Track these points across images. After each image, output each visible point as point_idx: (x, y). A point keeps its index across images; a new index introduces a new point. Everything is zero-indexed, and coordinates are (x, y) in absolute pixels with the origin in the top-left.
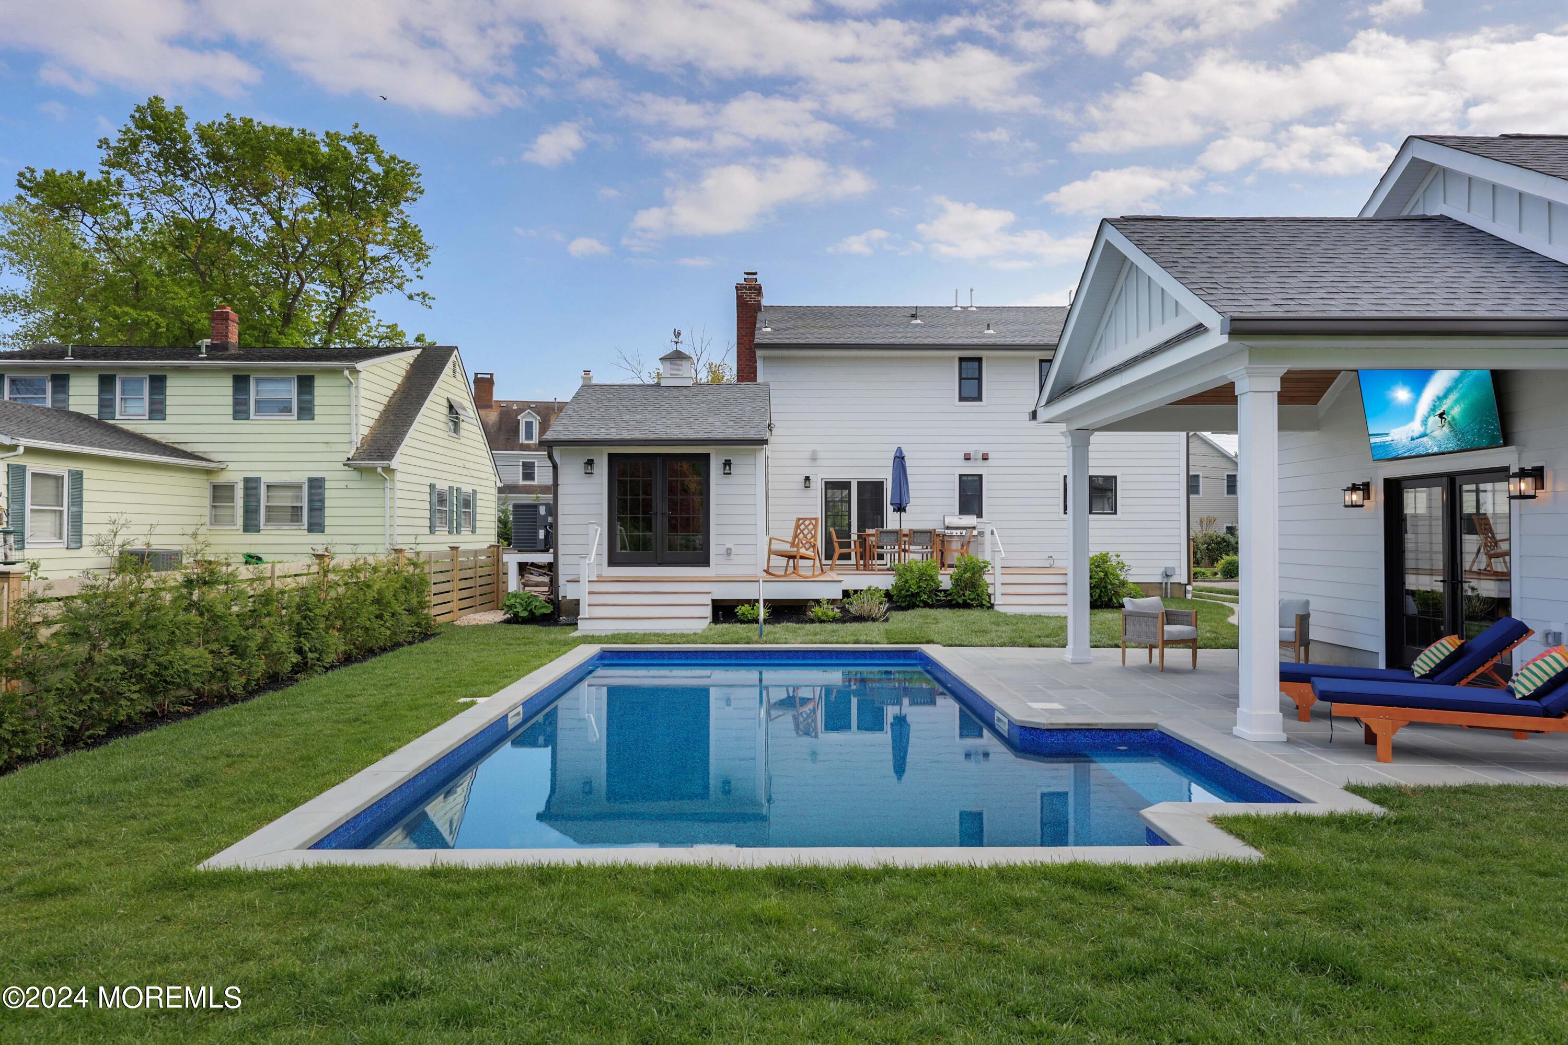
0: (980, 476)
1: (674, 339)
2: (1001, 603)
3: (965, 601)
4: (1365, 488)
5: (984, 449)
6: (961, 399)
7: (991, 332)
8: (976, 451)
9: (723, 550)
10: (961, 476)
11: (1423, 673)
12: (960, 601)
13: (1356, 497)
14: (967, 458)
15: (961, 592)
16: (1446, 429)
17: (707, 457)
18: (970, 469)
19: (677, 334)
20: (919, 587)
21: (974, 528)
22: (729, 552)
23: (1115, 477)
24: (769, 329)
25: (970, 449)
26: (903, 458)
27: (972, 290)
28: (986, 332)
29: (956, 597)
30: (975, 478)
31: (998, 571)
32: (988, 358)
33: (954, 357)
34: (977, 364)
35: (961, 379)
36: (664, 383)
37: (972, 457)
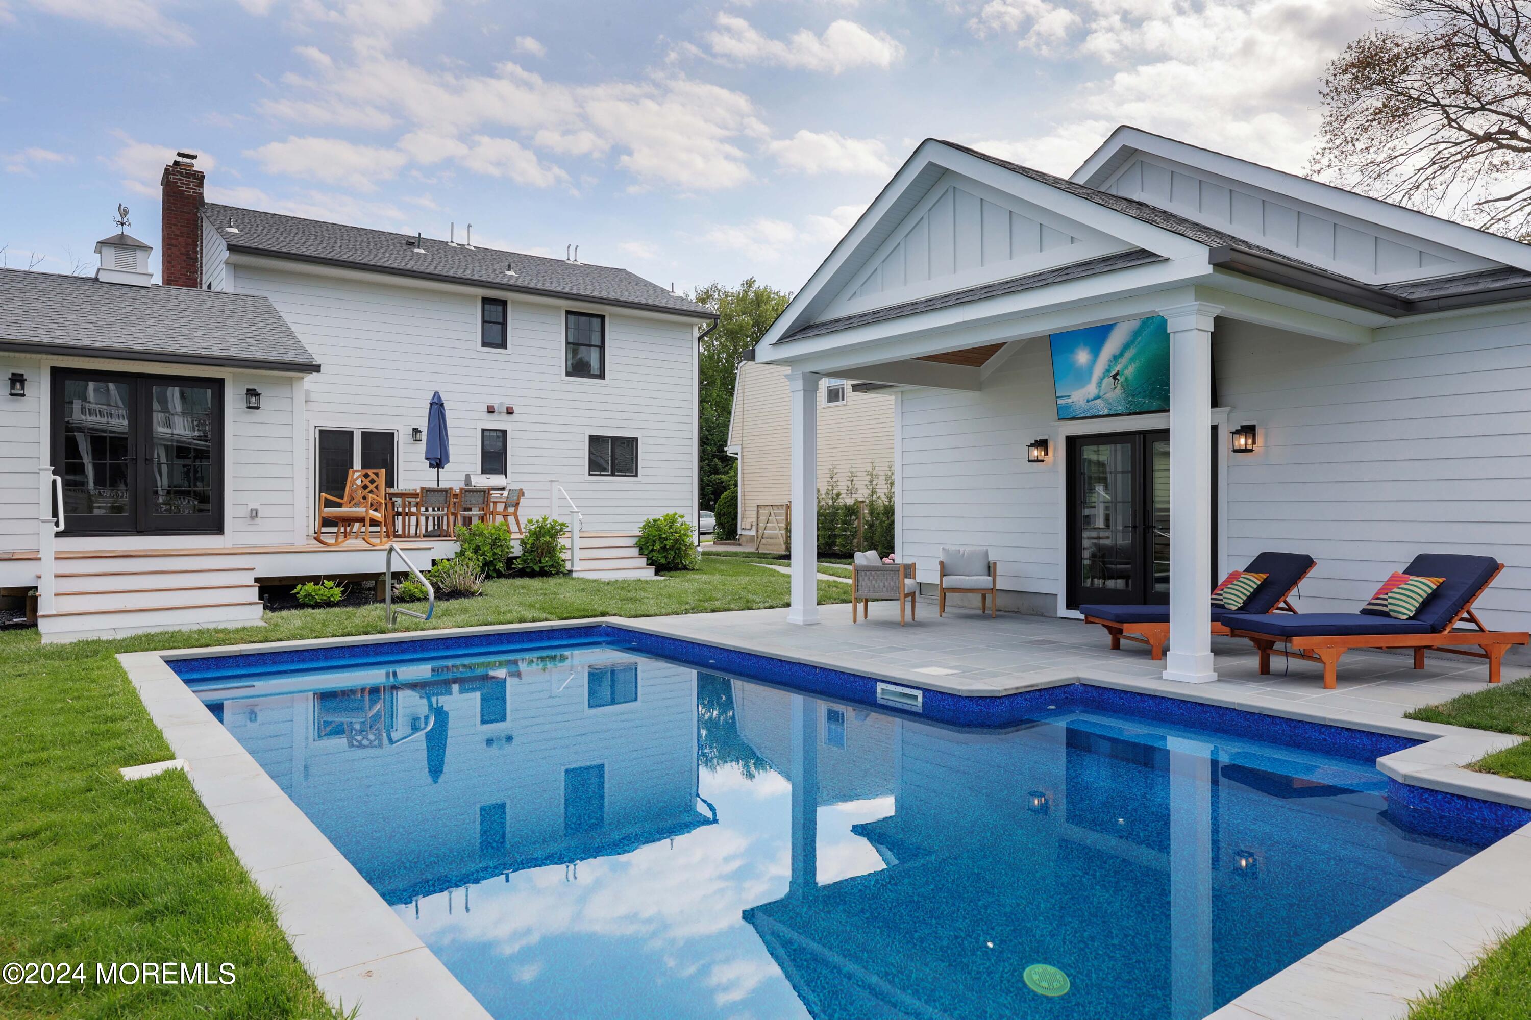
0: (504, 432)
1: (119, 218)
2: (579, 569)
3: (542, 568)
4: (1042, 444)
5: (509, 402)
6: (484, 344)
7: (512, 273)
8: (501, 404)
9: (244, 512)
10: (483, 430)
11: (1239, 606)
12: (537, 568)
13: (1035, 453)
14: (491, 410)
15: (538, 559)
16: (1118, 391)
17: (218, 385)
18: (496, 423)
19: (124, 213)
20: (495, 554)
21: (503, 489)
22: (254, 514)
23: (636, 439)
24: (235, 230)
25: (495, 402)
26: (442, 405)
27: (469, 226)
28: (508, 273)
29: (531, 565)
30: (500, 434)
31: (577, 534)
32: (513, 302)
33: (476, 296)
34: (500, 308)
35: (484, 321)
36: (103, 277)
37: (496, 410)
